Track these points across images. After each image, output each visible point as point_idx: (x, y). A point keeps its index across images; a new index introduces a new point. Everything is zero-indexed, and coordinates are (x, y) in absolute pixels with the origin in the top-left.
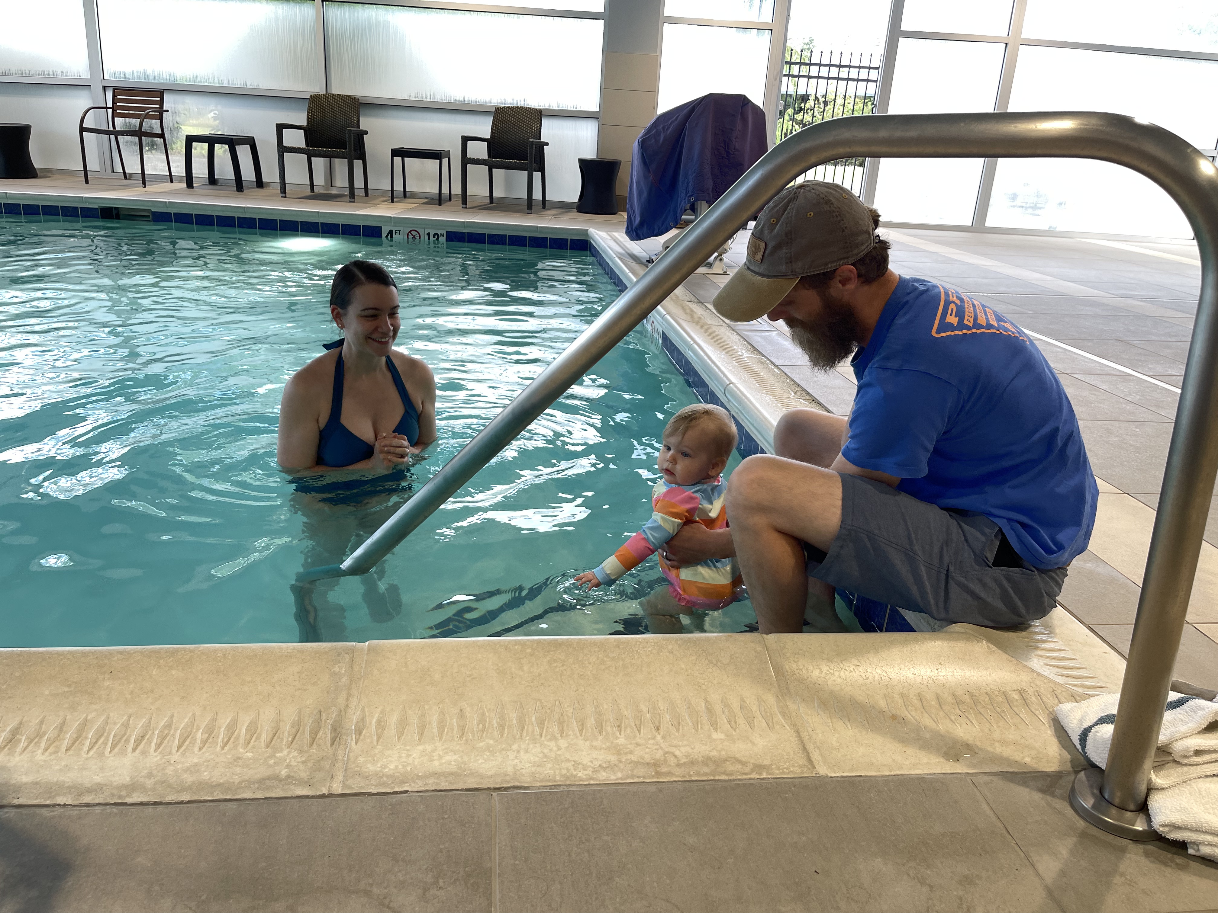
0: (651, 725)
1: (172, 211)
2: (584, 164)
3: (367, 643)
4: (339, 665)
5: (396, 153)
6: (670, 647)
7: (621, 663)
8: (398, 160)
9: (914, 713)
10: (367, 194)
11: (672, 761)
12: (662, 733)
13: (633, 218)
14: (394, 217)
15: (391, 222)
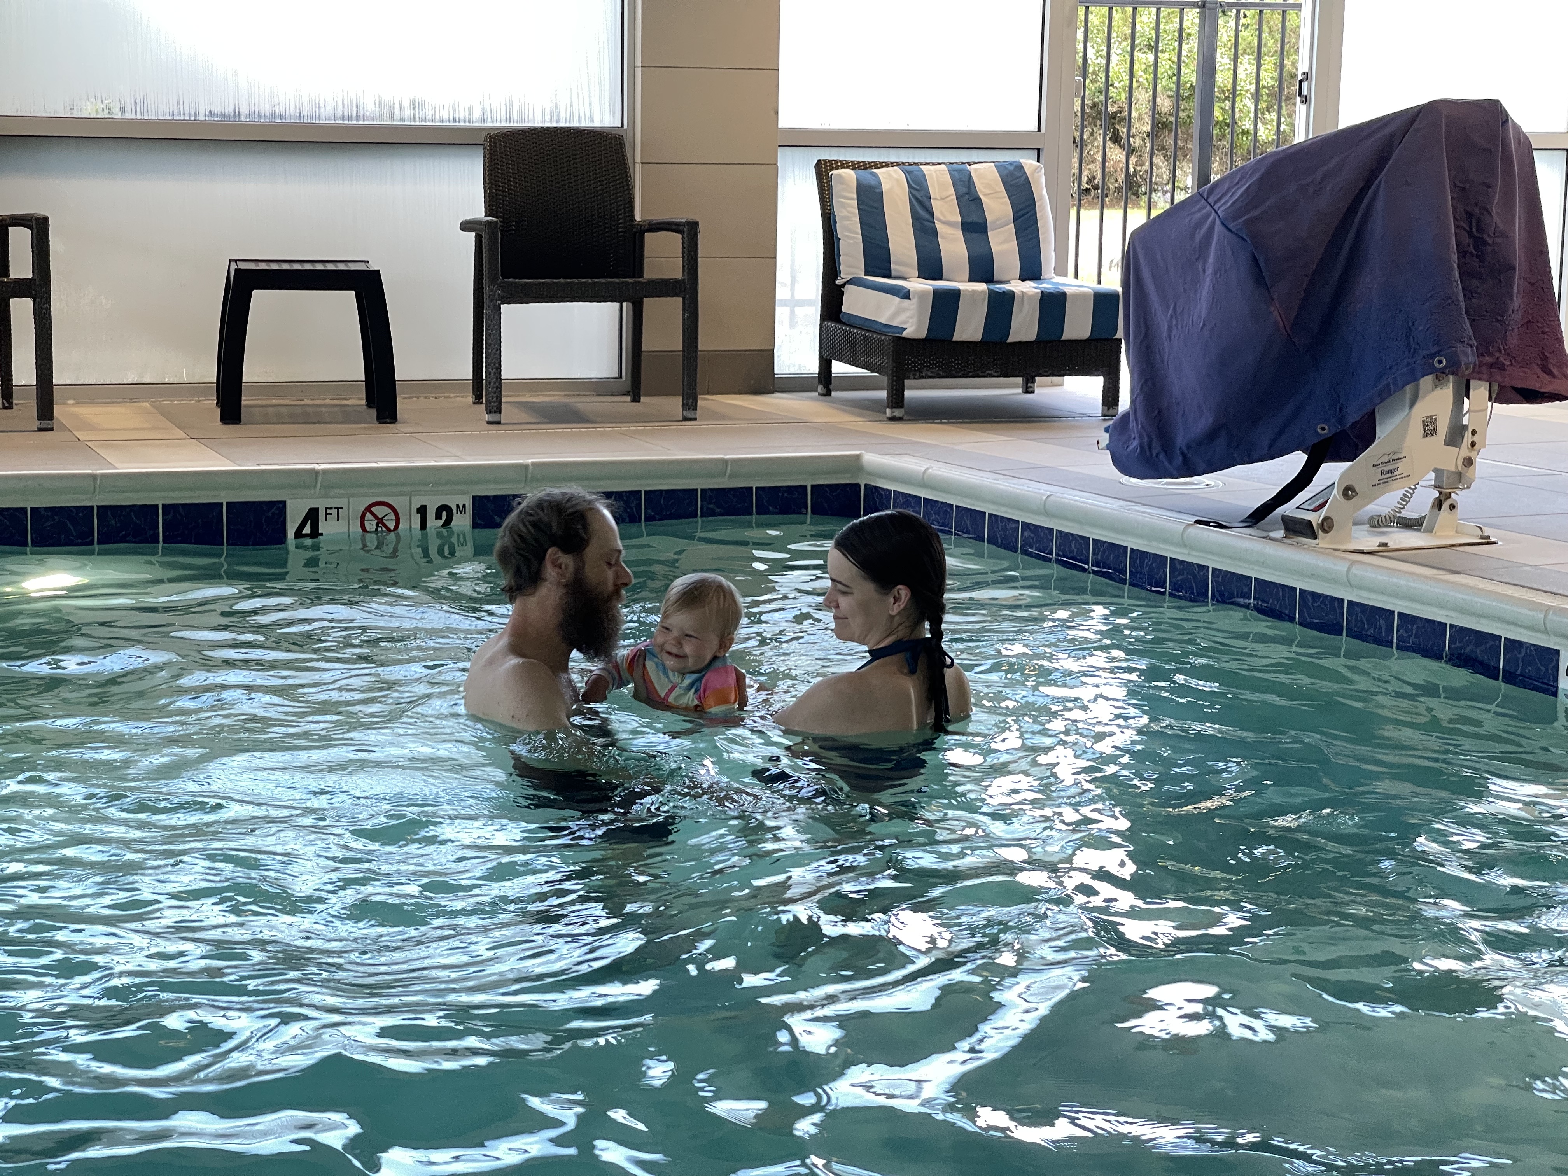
14: (325, 471)
15: (315, 486)
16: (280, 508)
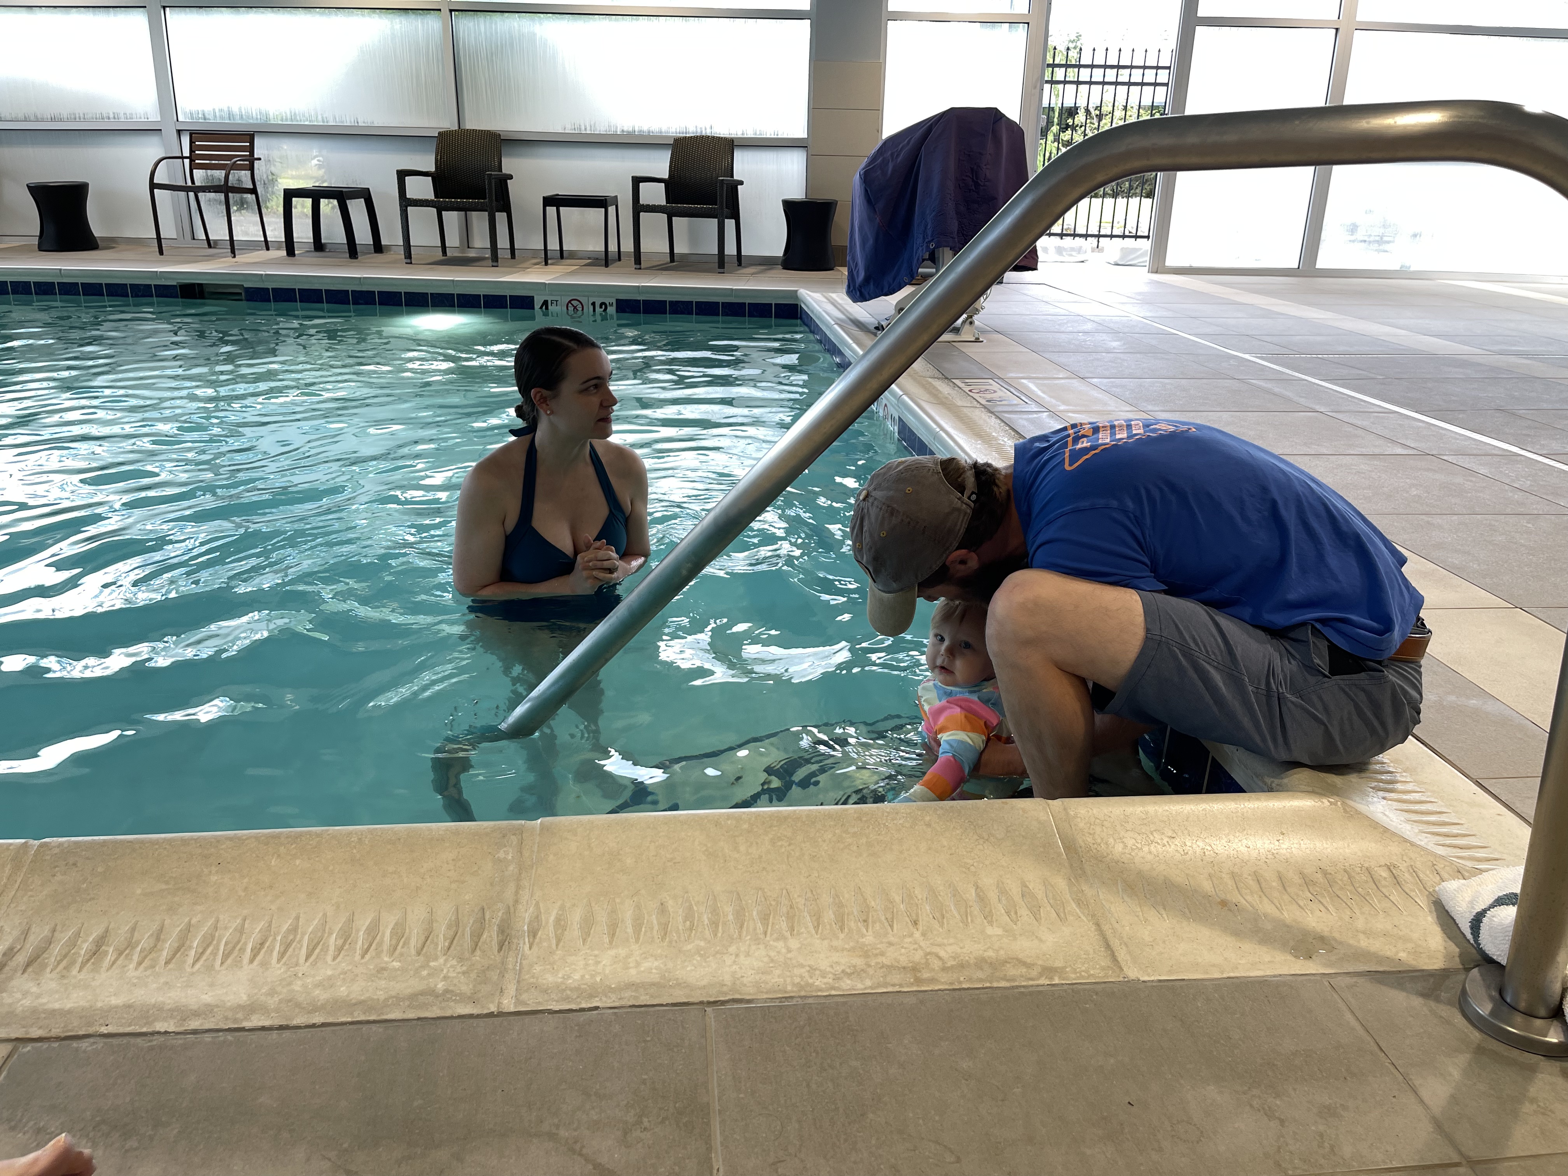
0: (907, 919)
1: (270, 285)
2: (790, 207)
3: (539, 821)
4: (505, 849)
5: (549, 201)
6: (927, 818)
7: (864, 840)
8: (551, 211)
9: (1249, 898)
10: (513, 255)
11: (936, 964)
12: (921, 928)
13: (855, 273)
14: (549, 284)
15: (546, 290)
16: (528, 300)
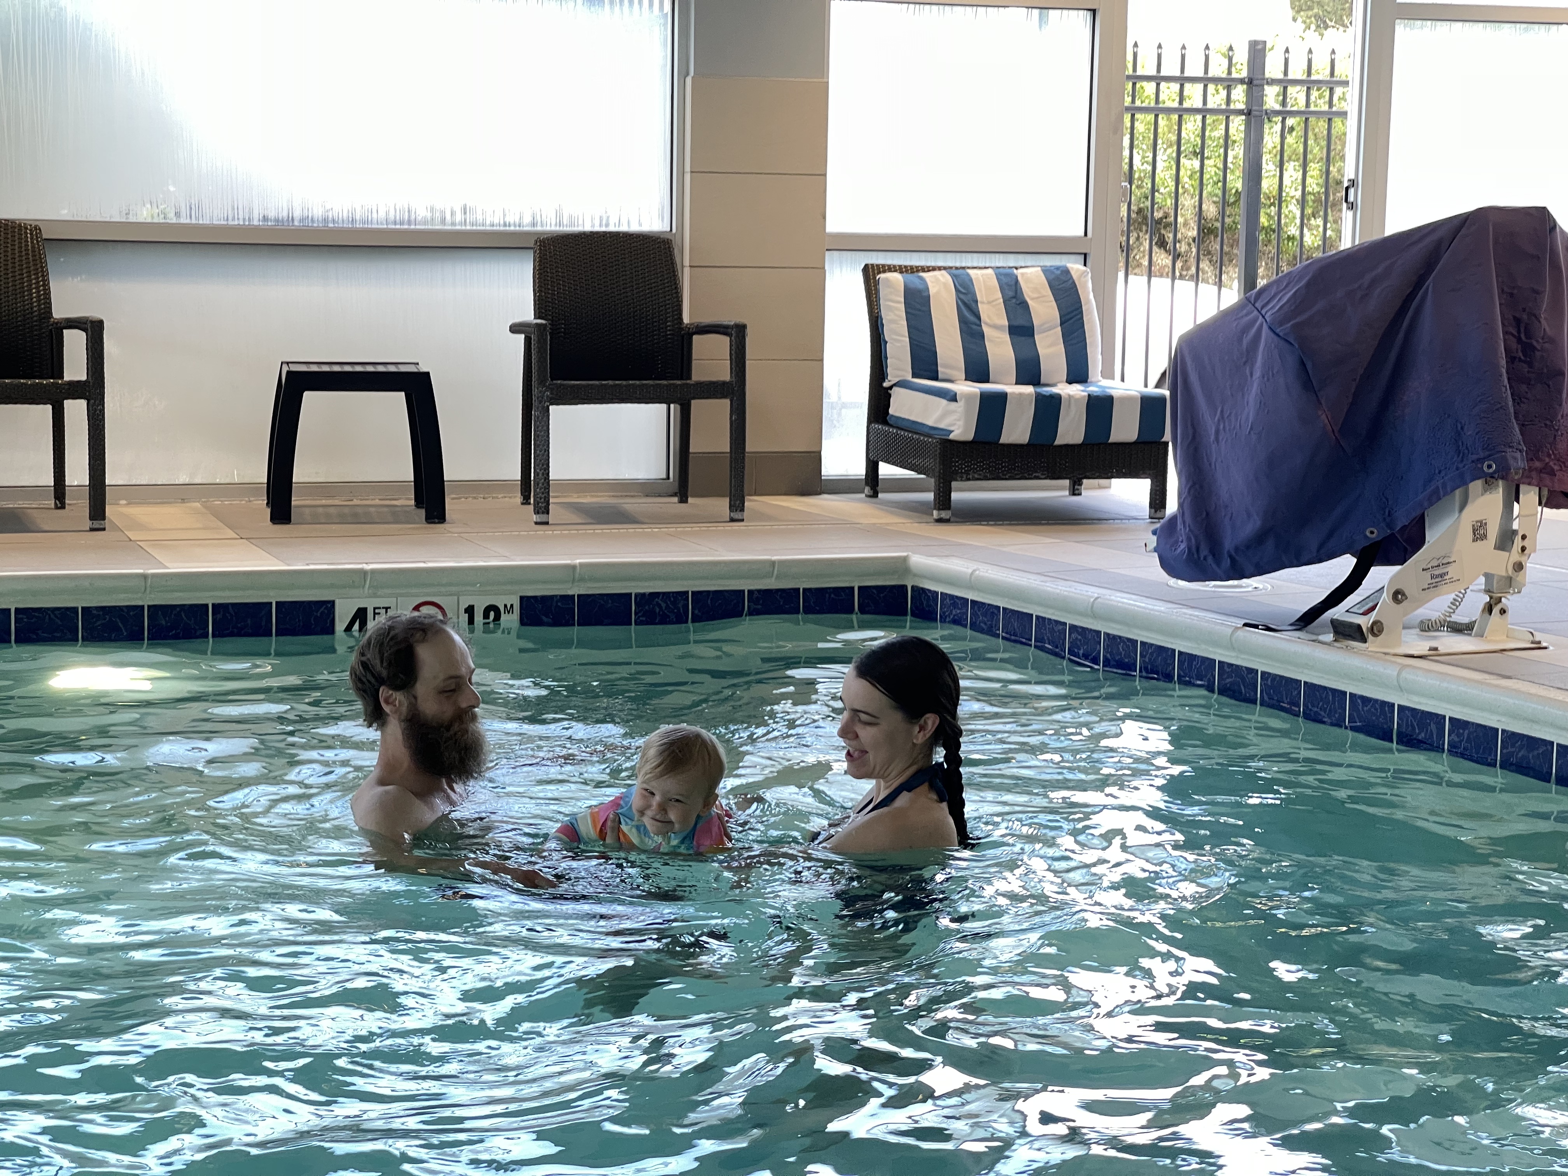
14: (373, 571)
15: (364, 587)
16: (329, 606)
